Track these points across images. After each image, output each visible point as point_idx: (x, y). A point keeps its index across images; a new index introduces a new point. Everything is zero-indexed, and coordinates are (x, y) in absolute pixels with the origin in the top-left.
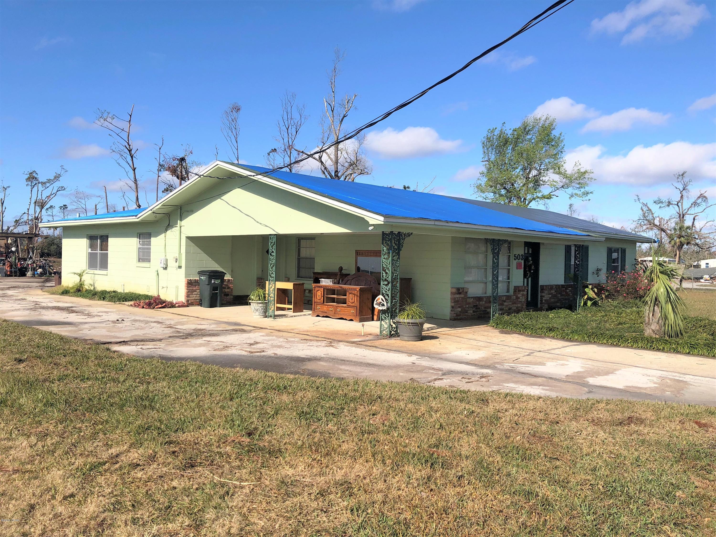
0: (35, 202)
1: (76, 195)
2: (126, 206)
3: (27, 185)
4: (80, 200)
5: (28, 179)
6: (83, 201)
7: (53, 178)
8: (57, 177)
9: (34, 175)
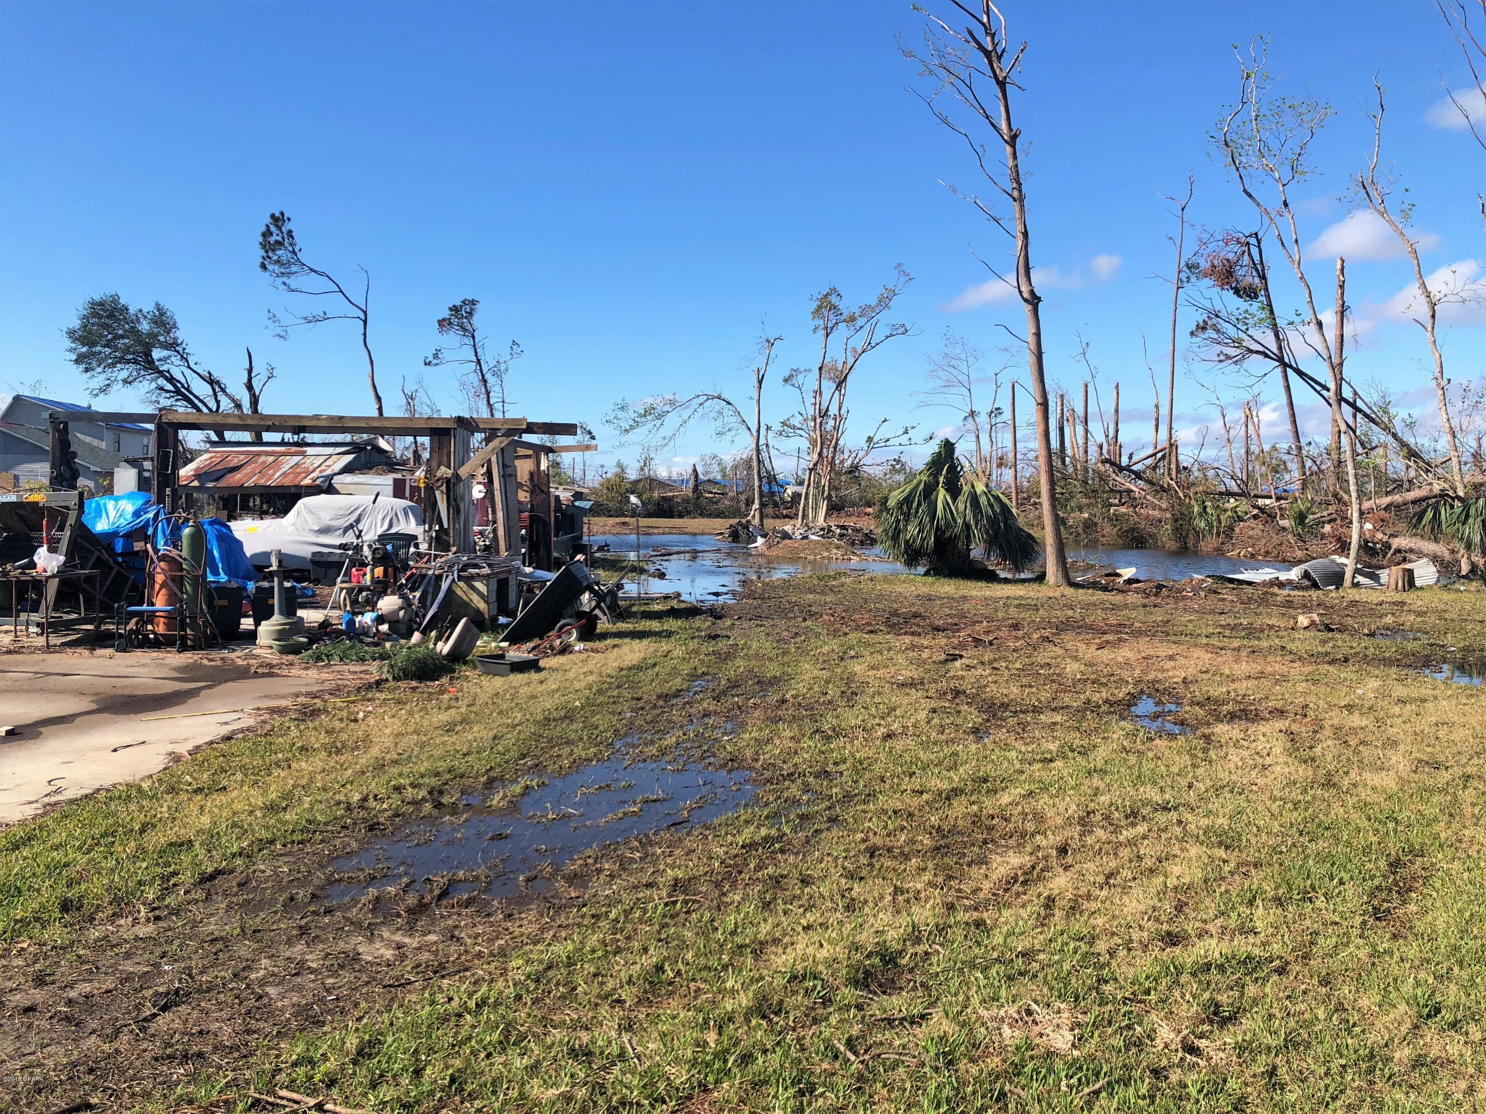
0: (820, 369)
1: (946, 350)
2: (1089, 379)
3: (815, 329)
4: (954, 362)
5: (817, 312)
6: (963, 367)
7: (874, 303)
8: (884, 302)
9: (834, 299)
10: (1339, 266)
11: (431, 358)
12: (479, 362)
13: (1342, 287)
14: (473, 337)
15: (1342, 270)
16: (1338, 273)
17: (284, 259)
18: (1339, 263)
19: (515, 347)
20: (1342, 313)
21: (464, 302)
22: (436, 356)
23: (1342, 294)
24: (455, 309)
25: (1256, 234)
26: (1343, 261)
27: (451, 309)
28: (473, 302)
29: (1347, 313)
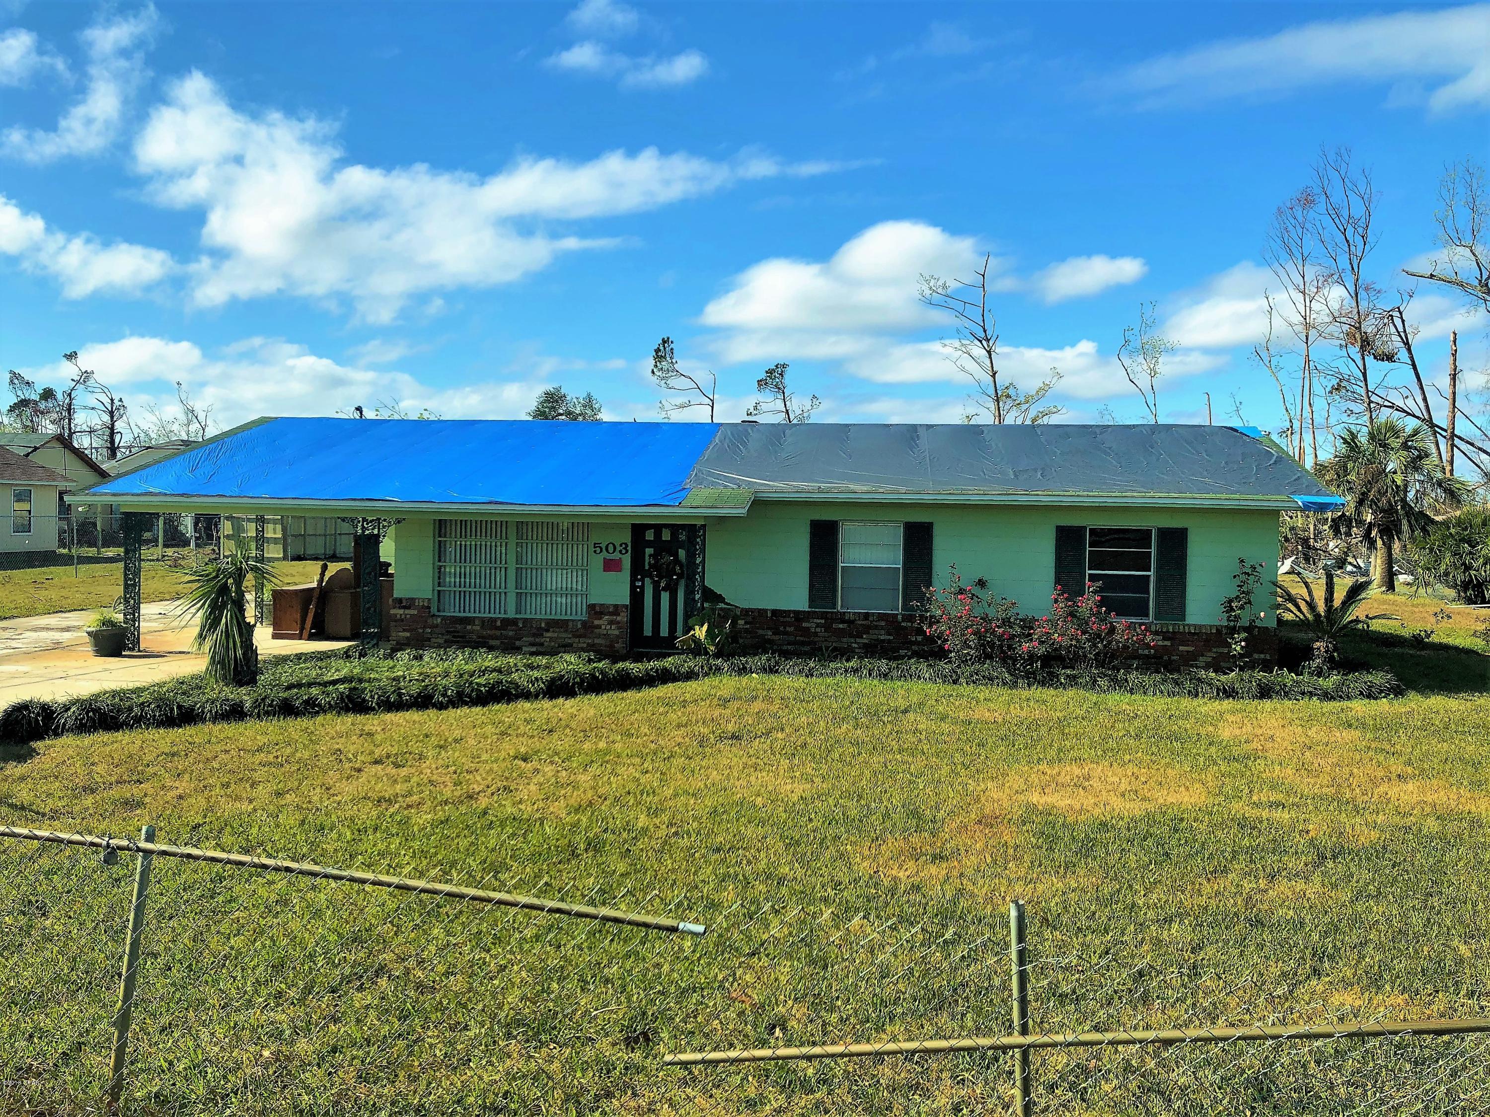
10: (1452, 339)
11: (752, 410)
12: (787, 411)
13: (1454, 355)
14: (784, 393)
15: (1455, 342)
16: (1452, 343)
17: (665, 368)
18: (1452, 336)
19: (815, 400)
20: (1455, 375)
21: (777, 366)
22: (755, 408)
23: (1455, 360)
24: (770, 372)
25: (1398, 308)
26: (1455, 334)
27: (767, 372)
28: (784, 366)
29: (1459, 376)
